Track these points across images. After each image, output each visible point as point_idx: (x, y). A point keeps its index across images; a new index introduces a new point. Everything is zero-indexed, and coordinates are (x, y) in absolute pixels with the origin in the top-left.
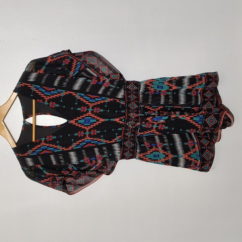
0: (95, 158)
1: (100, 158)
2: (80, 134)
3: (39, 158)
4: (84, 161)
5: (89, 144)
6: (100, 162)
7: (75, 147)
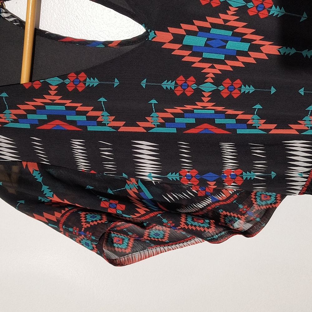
0: (216, 177)
1: (234, 178)
2: (181, 86)
3: (37, 142)
4: (180, 178)
5: (206, 125)
6: (230, 190)
7: (158, 126)
